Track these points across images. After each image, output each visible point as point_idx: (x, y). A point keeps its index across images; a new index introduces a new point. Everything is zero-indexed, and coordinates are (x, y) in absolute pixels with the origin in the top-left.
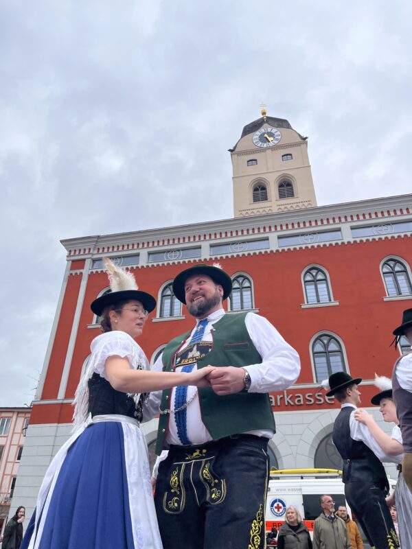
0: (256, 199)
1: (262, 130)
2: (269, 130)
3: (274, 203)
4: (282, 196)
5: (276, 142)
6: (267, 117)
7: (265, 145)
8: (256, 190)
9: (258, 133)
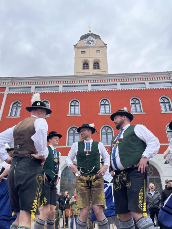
0: (84, 68)
2: (92, 39)
3: (91, 71)
4: (95, 68)
5: (94, 45)
6: (91, 33)
7: (89, 45)
8: (84, 64)
9: (87, 40)
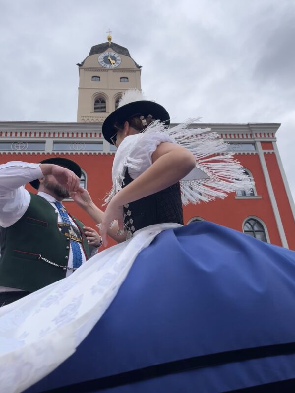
0: (97, 109)
1: (106, 53)
6: (112, 43)
7: (108, 66)
8: (97, 101)
9: (103, 55)
